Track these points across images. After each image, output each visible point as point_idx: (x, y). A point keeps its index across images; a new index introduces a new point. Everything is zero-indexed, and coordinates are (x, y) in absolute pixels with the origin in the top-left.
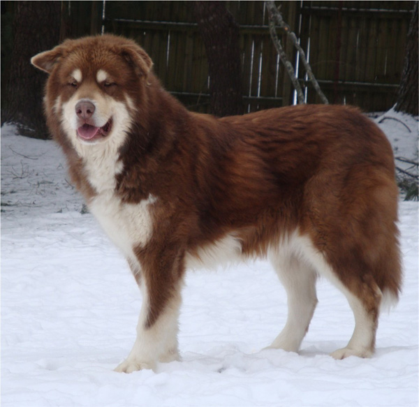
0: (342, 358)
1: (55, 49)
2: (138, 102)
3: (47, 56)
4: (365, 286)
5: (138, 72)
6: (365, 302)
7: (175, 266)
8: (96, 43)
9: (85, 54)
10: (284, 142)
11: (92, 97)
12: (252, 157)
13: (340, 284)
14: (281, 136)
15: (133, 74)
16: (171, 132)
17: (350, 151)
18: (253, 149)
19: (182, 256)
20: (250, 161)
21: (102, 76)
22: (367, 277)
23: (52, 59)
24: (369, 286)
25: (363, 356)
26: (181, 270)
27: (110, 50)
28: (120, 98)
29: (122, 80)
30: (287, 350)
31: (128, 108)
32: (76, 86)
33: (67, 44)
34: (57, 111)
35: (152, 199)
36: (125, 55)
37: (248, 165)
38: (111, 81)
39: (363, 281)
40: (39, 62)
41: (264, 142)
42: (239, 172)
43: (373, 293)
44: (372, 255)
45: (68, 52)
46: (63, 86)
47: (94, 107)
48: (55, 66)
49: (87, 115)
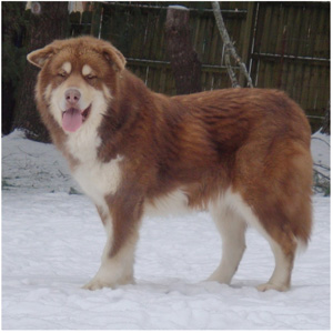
0: (264, 291)
1: (46, 48)
2: (113, 92)
4: (285, 235)
5: (114, 68)
6: (284, 247)
7: (136, 210)
8: (81, 43)
10: (222, 117)
12: (198, 127)
13: (264, 232)
14: (220, 113)
15: (111, 70)
16: (135, 107)
17: (274, 127)
18: (199, 121)
19: (142, 202)
20: (197, 130)
21: (87, 70)
22: (286, 227)
23: (45, 55)
24: (288, 234)
25: (280, 290)
26: (140, 213)
27: (94, 50)
28: (99, 87)
29: (102, 74)
30: (221, 282)
31: (105, 97)
32: (65, 76)
33: (56, 44)
34: (47, 97)
35: (119, 158)
36: (105, 54)
37: (195, 134)
38: (94, 74)
39: (283, 230)
41: (208, 117)
42: (188, 139)
43: (291, 240)
44: (291, 210)
45: (59, 50)
46: (54, 77)
48: (47, 61)
49: (74, 101)
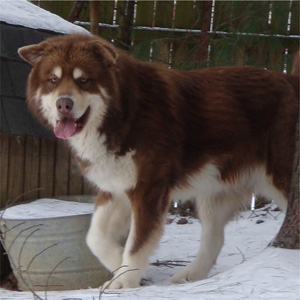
3: (32, 49)
9: (63, 54)
11: (70, 94)
40: (24, 53)
47: (72, 103)
49: (66, 110)
